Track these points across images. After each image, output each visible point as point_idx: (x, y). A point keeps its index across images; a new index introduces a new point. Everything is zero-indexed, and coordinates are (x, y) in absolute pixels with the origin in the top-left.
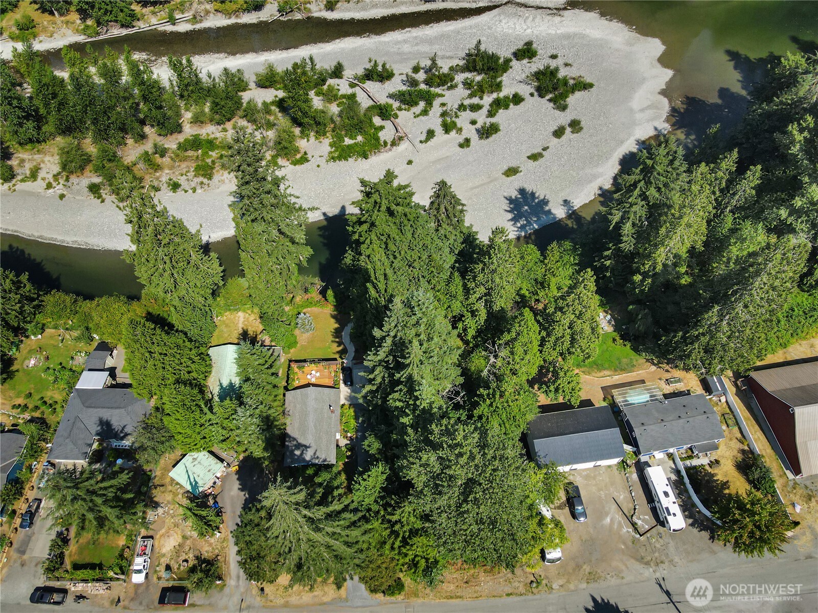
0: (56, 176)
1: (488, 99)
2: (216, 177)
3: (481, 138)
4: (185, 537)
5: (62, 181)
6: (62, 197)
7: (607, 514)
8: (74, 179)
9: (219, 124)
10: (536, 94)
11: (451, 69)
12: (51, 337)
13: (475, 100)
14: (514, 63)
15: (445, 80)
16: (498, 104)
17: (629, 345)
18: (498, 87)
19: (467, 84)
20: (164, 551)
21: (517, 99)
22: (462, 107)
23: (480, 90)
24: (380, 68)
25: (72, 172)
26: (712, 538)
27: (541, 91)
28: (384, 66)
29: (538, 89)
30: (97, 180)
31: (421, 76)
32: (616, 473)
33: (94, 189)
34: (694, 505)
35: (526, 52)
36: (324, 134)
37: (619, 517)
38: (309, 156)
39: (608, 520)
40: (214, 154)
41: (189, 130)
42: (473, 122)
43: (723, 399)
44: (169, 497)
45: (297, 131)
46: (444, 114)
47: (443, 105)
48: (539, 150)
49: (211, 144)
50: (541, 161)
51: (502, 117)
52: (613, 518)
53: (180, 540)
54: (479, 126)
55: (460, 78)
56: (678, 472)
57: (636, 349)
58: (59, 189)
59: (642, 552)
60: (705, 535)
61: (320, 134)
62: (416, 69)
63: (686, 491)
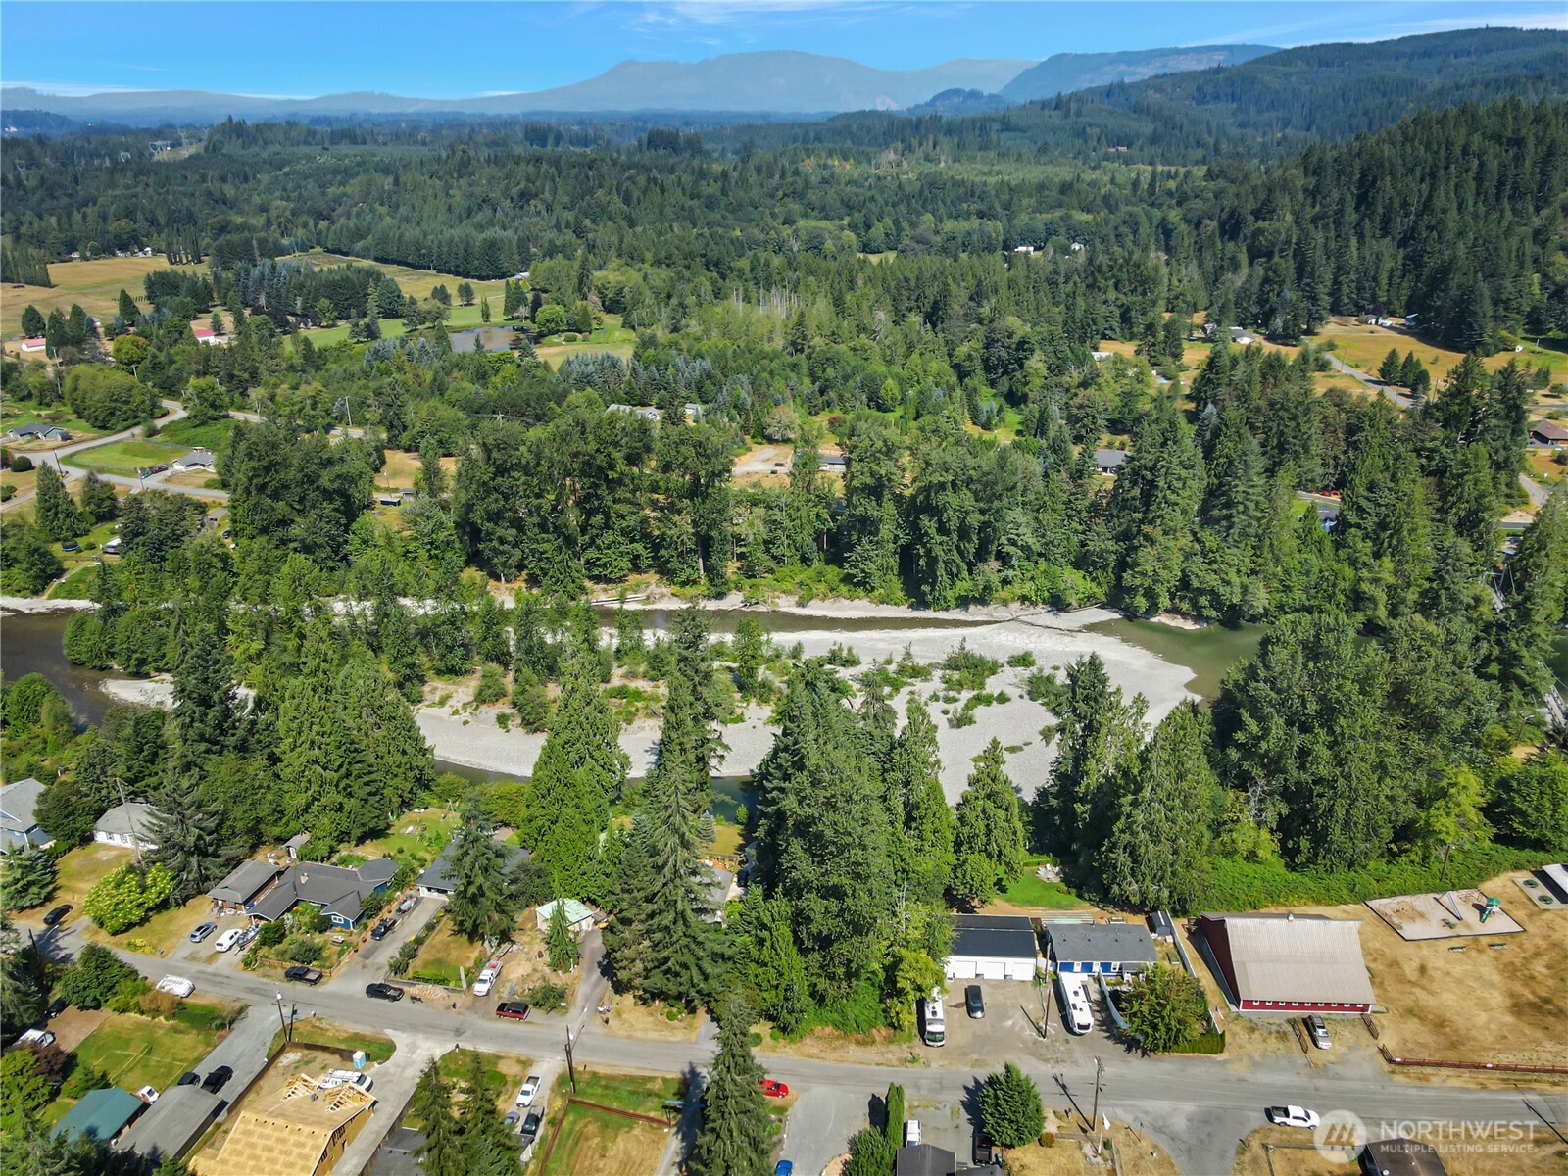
0: (465, 705)
1: (966, 695)
2: (637, 723)
3: (952, 727)
4: (535, 970)
5: (469, 710)
6: (466, 723)
7: (1010, 1018)
8: (484, 708)
9: (652, 679)
10: (1026, 697)
11: (930, 665)
12: (434, 814)
13: (951, 694)
14: (1007, 668)
15: (918, 673)
16: (979, 700)
17: (1074, 891)
18: (982, 685)
19: (946, 681)
20: (511, 977)
21: (1002, 698)
22: (935, 697)
23: (960, 685)
24: (844, 653)
25: (484, 701)
26: (1129, 1049)
27: (1033, 695)
28: (850, 650)
29: (1029, 693)
30: (508, 711)
31: (892, 668)
32: (1030, 987)
33: (502, 720)
34: (1114, 1022)
35: (1023, 660)
36: (767, 701)
37: (1023, 1022)
38: (746, 717)
39: (1010, 1023)
40: (639, 704)
41: (616, 681)
42: (945, 712)
43: (1170, 939)
44: (526, 938)
45: (738, 696)
46: (910, 701)
47: (912, 693)
48: (1020, 744)
49: (638, 695)
50: (1019, 753)
51: (980, 712)
52: (1016, 1022)
53: (530, 971)
54: (949, 716)
55: (937, 674)
56: (1102, 992)
57: (1080, 896)
58: (465, 716)
59: (1043, 1051)
60: (1122, 1047)
61: (764, 700)
62: (889, 662)
63: (1108, 1009)
